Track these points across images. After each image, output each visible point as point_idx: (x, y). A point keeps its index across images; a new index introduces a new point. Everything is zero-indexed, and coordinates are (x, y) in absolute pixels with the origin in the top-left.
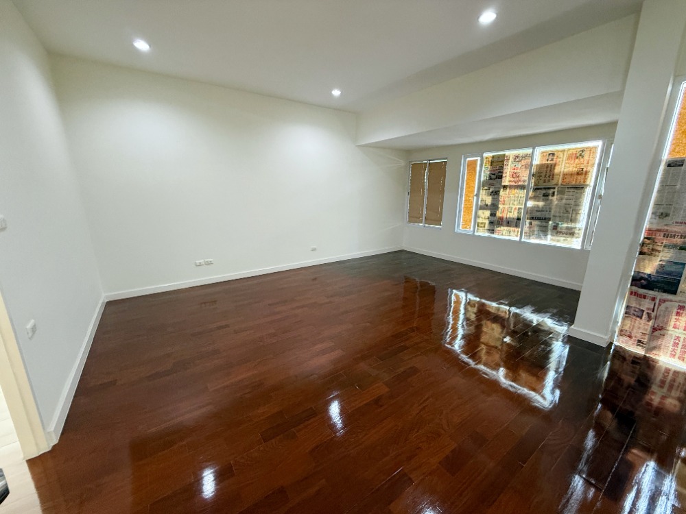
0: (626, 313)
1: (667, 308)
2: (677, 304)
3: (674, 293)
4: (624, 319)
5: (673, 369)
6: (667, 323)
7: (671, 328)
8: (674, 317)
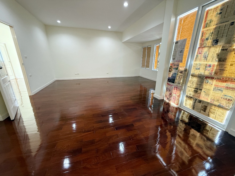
0: (166, 90)
1: (172, 87)
2: (174, 86)
3: (174, 83)
4: (166, 92)
5: (173, 106)
6: (172, 92)
7: (173, 94)
8: (173, 90)
